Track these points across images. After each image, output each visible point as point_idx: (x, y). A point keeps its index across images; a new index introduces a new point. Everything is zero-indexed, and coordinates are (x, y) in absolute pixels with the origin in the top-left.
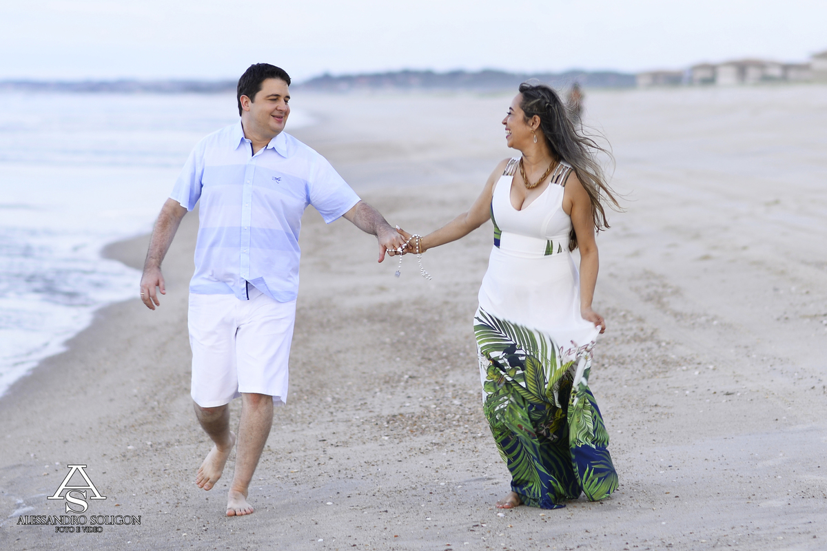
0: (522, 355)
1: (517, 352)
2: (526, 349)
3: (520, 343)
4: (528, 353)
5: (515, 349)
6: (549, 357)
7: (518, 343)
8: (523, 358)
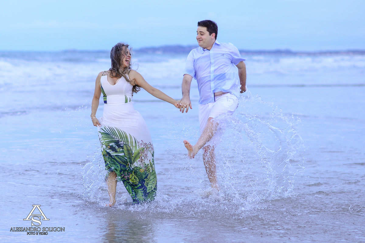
0: (122, 144)
1: (120, 143)
2: (123, 141)
3: (121, 139)
4: (125, 143)
5: (119, 142)
6: (134, 145)
7: (120, 140)
8: (123, 145)
